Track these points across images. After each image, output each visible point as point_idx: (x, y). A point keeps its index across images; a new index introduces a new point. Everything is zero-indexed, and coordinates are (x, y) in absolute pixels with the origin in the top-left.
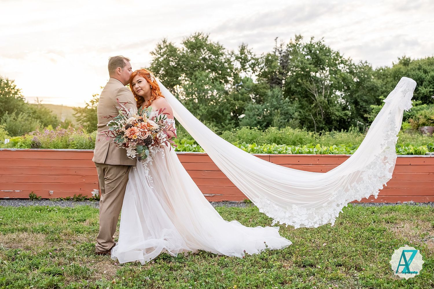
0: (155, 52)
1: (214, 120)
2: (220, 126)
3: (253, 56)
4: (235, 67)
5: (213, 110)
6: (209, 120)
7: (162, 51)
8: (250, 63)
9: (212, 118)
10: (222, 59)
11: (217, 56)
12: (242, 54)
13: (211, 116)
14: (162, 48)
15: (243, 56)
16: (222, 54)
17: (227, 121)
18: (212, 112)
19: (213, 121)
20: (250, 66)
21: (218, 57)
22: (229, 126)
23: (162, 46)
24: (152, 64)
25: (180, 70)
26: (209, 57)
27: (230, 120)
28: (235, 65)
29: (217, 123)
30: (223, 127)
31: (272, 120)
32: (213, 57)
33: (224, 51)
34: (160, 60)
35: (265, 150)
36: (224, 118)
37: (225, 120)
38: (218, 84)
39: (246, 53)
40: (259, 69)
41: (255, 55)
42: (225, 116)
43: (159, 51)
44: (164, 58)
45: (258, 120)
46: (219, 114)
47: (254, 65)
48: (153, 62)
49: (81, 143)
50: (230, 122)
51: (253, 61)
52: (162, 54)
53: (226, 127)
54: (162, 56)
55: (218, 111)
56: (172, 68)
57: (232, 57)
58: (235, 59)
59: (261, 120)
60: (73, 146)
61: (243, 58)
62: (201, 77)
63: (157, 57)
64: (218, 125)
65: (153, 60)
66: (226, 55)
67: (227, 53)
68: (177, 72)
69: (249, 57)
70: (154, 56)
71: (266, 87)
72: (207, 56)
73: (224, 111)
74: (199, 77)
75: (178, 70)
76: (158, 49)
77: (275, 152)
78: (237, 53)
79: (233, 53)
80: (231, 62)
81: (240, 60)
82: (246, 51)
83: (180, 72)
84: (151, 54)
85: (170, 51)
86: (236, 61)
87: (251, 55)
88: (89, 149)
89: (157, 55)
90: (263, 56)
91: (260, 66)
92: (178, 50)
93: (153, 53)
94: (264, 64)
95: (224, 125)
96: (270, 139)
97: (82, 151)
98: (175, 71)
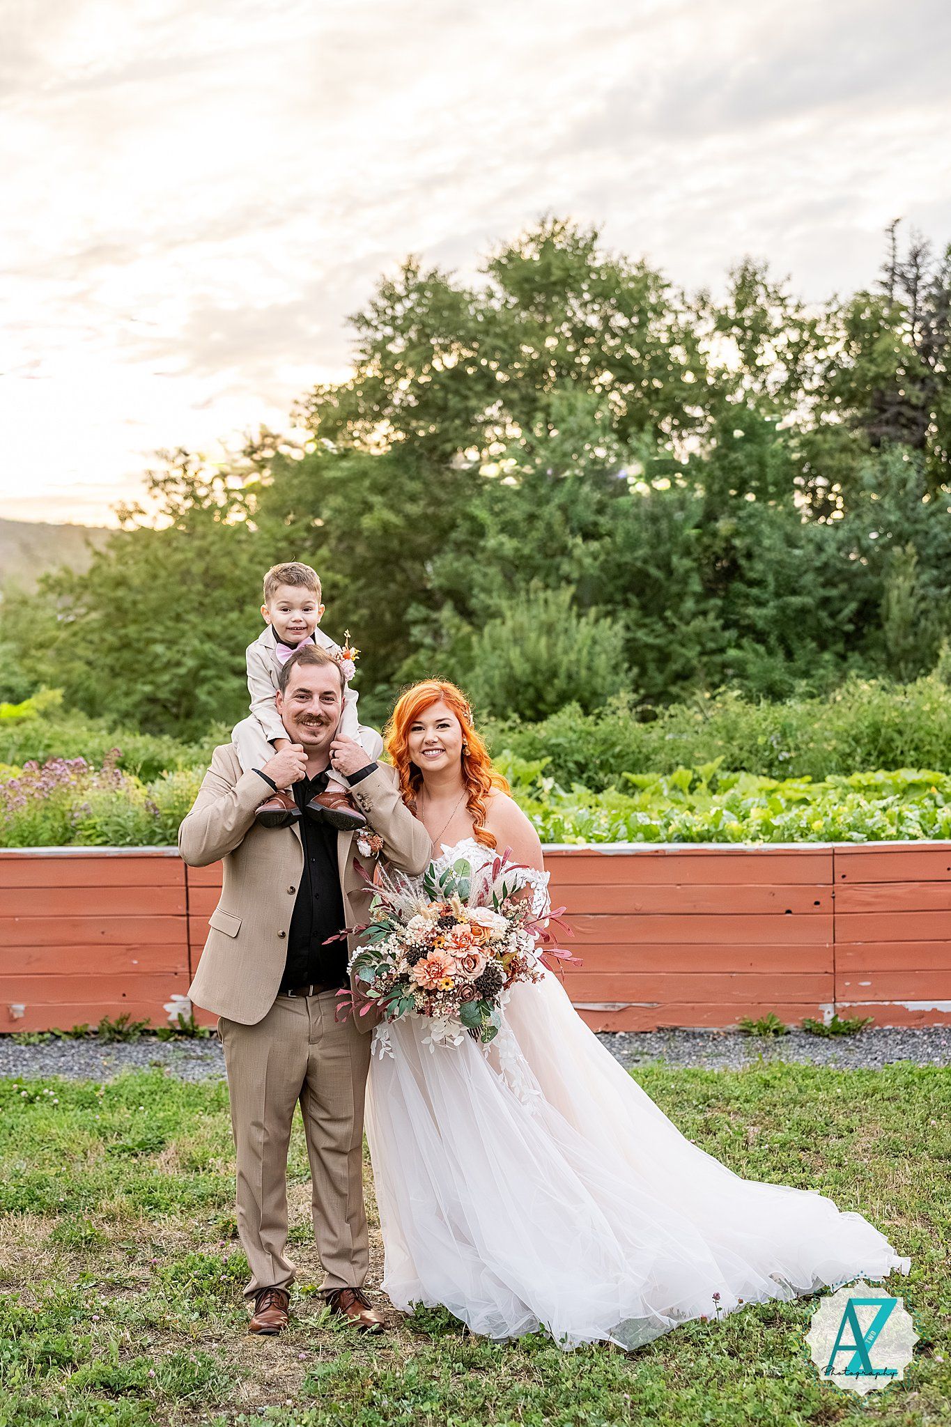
0: (370, 315)
1: (634, 599)
2: (659, 627)
3: (790, 311)
4: (713, 364)
5: (627, 557)
6: (609, 601)
7: (400, 310)
8: (781, 341)
9: (625, 590)
10: (658, 329)
11: (635, 320)
12: (740, 306)
13: (621, 582)
14: (400, 299)
15: (749, 312)
16: (659, 311)
17: (689, 605)
18: (622, 567)
19: (627, 604)
20: (780, 357)
21: (642, 324)
22: (698, 623)
23: (400, 289)
24: (360, 368)
25: (479, 387)
26: (606, 319)
27: (700, 598)
28: (712, 354)
29: (644, 608)
30: (672, 628)
32: (620, 320)
33: (668, 294)
34: (391, 347)
35: (817, 825)
36: (675, 588)
37: (681, 597)
38: (647, 446)
39: (759, 301)
40: (819, 369)
41: (799, 307)
42: (678, 582)
43: (389, 311)
44: (410, 340)
45: (823, 592)
46: (653, 571)
47: (798, 348)
48: (364, 357)
49: (119, 824)
50: (703, 606)
51: (793, 335)
52: (399, 322)
53: (684, 628)
54: (403, 332)
55: (645, 561)
56: (447, 382)
57: (700, 318)
58: (716, 329)
59: (834, 593)
60: (90, 836)
61: (747, 323)
62: (571, 419)
63: (379, 336)
64: (647, 621)
65: (363, 351)
66: (676, 312)
67: (677, 305)
68: (466, 398)
69: (775, 317)
70: (367, 332)
71: (854, 446)
72: (594, 321)
73: (675, 559)
74: (563, 420)
75: (470, 389)
76: (383, 303)
77: (855, 835)
78: (723, 300)
79: (704, 302)
80: (697, 341)
81: (736, 330)
82: (761, 290)
83: (479, 396)
84: (352, 323)
85: (436, 310)
86: (718, 334)
87: (781, 309)
88: (149, 844)
89: (381, 327)
90: (834, 308)
91: (821, 354)
92: (467, 297)
93: (361, 321)
94: (839, 346)
95: (675, 621)
96: (853, 732)
97: (124, 854)
98: (457, 393)
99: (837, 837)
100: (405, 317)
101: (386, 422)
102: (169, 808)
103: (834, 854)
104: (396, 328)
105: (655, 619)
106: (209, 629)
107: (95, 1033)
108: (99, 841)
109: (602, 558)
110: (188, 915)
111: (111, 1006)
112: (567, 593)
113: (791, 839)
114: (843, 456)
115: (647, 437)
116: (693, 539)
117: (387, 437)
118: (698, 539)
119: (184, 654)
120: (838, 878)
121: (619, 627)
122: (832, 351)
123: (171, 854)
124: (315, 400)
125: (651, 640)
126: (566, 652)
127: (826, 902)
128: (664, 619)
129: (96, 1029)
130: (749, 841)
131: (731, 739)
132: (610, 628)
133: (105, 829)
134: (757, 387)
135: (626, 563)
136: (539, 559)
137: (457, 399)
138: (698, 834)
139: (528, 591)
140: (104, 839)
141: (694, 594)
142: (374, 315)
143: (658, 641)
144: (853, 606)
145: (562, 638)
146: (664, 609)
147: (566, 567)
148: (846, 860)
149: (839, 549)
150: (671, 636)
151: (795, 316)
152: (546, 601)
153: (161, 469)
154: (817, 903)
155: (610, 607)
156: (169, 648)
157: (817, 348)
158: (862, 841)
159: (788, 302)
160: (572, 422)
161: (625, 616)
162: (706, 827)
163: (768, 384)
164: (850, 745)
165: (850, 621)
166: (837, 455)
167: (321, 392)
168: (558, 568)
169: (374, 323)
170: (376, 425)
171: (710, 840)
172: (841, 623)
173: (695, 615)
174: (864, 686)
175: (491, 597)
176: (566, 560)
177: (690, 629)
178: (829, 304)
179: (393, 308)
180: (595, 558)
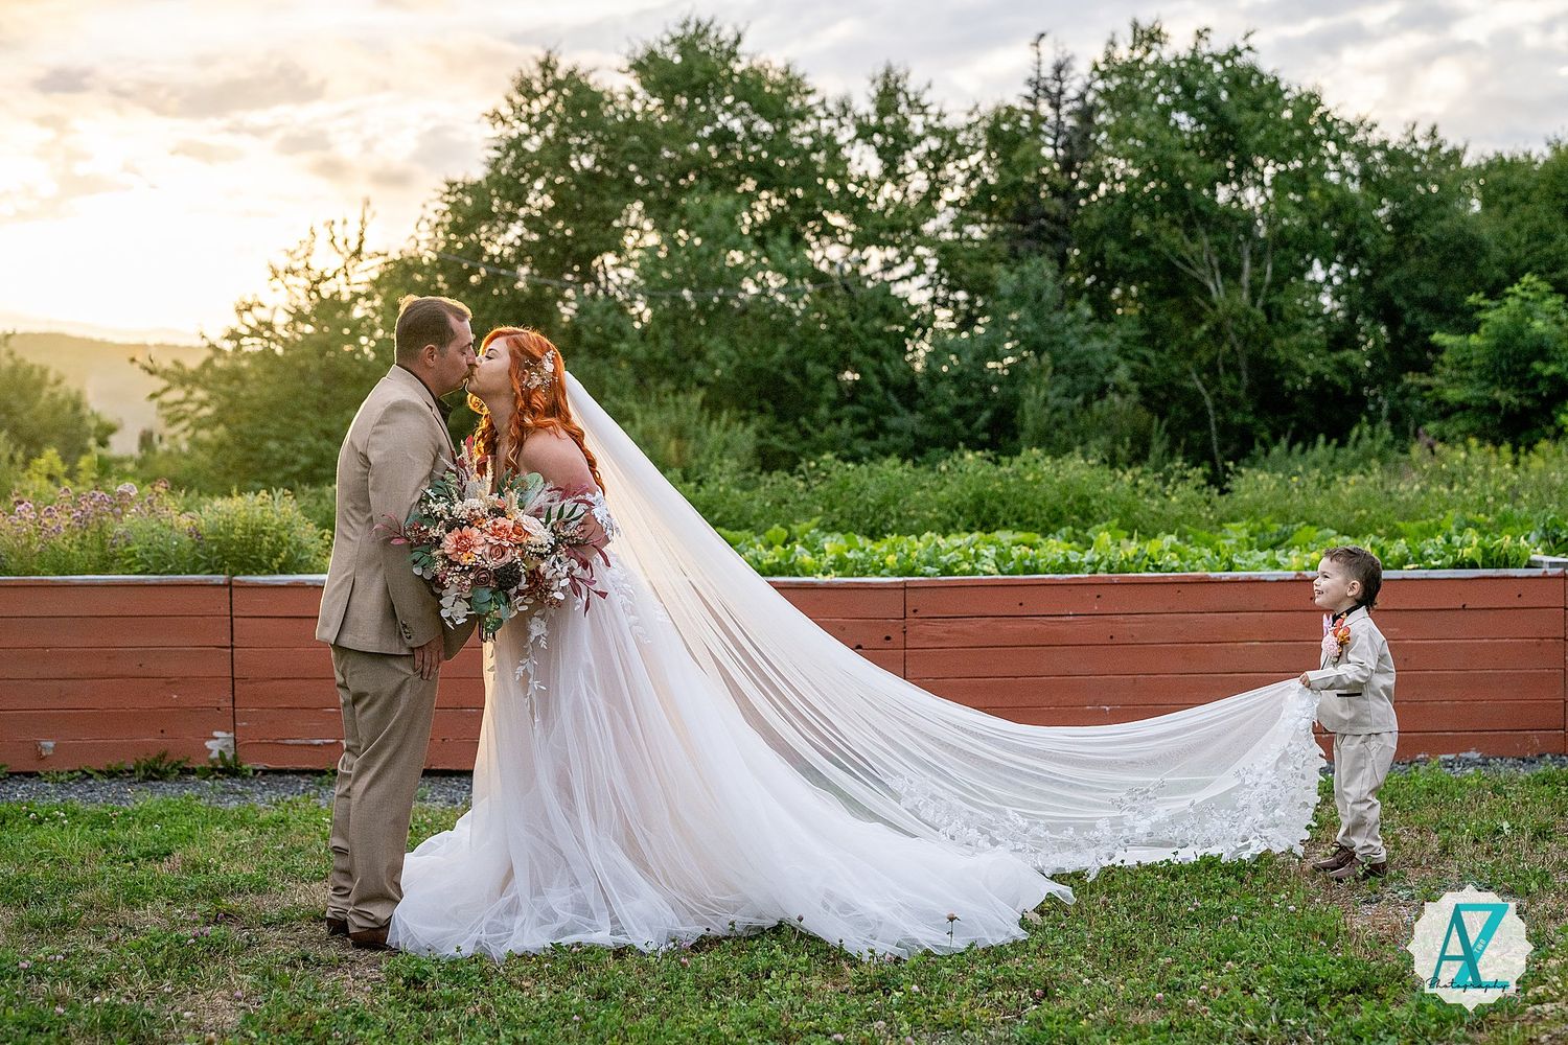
0: (506, 111)
1: (769, 406)
2: (794, 434)
3: (932, 120)
4: (855, 170)
5: (763, 363)
6: (745, 406)
7: (537, 107)
8: (921, 149)
9: (761, 395)
10: (802, 134)
11: (779, 125)
12: (882, 112)
13: (755, 388)
14: (536, 96)
15: (889, 120)
16: (801, 115)
17: (823, 411)
18: (758, 373)
19: (761, 410)
20: (921, 165)
21: (785, 129)
22: (833, 430)
23: (537, 86)
24: (495, 165)
25: (616, 188)
26: (748, 125)
27: (835, 405)
28: (855, 161)
29: (781, 417)
30: (806, 435)
31: (1015, 402)
32: (764, 127)
33: (811, 100)
34: (526, 145)
35: (891, 560)
36: (809, 395)
37: (815, 405)
38: (784, 250)
39: (900, 110)
40: (961, 178)
41: (940, 116)
42: (813, 388)
43: (525, 108)
44: (546, 138)
45: (957, 401)
46: (789, 377)
47: (939, 158)
48: (497, 154)
49: (160, 551)
50: (837, 413)
51: (934, 143)
52: (535, 119)
53: (819, 436)
54: (539, 130)
55: (782, 367)
56: (583, 181)
57: (841, 125)
58: (857, 137)
59: (969, 401)
60: (129, 564)
61: (889, 129)
62: (706, 221)
63: (514, 134)
64: (782, 427)
65: (497, 148)
66: (819, 118)
67: (820, 112)
68: (602, 198)
69: (916, 125)
70: (501, 130)
71: (993, 256)
72: (736, 125)
73: (810, 366)
74: (699, 222)
75: (608, 189)
76: (519, 99)
77: (929, 569)
78: (864, 106)
79: (845, 108)
80: (839, 148)
81: (877, 138)
82: (901, 97)
83: (616, 196)
84: (486, 119)
85: (573, 107)
86: (859, 141)
87: (921, 118)
88: (194, 572)
89: (516, 123)
90: (975, 118)
91: (963, 164)
92: (607, 98)
93: (496, 117)
94: (980, 155)
95: (810, 428)
96: (957, 502)
97: (164, 582)
98: (593, 192)
99: (911, 573)
100: (543, 114)
101: (520, 223)
102: (214, 534)
103: (905, 588)
104: (531, 126)
105: (790, 423)
106: (327, 427)
107: (130, 771)
108: (138, 569)
109: (737, 361)
110: (232, 647)
111: (149, 742)
112: (697, 398)
113: (864, 573)
114: (981, 265)
115: (784, 242)
116: (829, 346)
117: (520, 237)
118: (835, 346)
119: (299, 451)
120: (909, 613)
121: (750, 431)
122: (973, 160)
123: (215, 582)
124: (447, 198)
125: (785, 446)
126: (696, 456)
127: (897, 637)
128: (799, 426)
129: (132, 767)
130: (820, 575)
131: (832, 507)
132: (743, 431)
133: (145, 556)
134: (898, 196)
135: (761, 369)
136: (672, 362)
137: (593, 199)
138: (769, 567)
139: (658, 393)
140: (144, 566)
141: (828, 400)
142: (511, 111)
143: (792, 448)
144: (987, 414)
145: (693, 441)
146: (798, 416)
147: (700, 370)
148: (918, 594)
149: (975, 359)
150: (805, 444)
151: (937, 125)
152: (677, 405)
153: (282, 263)
154: (888, 638)
155: (744, 413)
156: (283, 446)
157: (959, 158)
158: (935, 574)
159: (929, 110)
160: (708, 224)
161: (758, 422)
162: (777, 560)
163: (909, 192)
164: (953, 516)
165: (985, 430)
166: (975, 264)
167: (454, 189)
168: (692, 373)
169: (510, 119)
170: (511, 225)
171: (782, 574)
172: (978, 431)
173: (829, 421)
174: (969, 456)
175: (624, 400)
176: (699, 363)
177: (824, 436)
178: (970, 114)
179: (529, 105)
180: (730, 362)
